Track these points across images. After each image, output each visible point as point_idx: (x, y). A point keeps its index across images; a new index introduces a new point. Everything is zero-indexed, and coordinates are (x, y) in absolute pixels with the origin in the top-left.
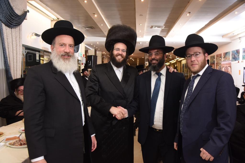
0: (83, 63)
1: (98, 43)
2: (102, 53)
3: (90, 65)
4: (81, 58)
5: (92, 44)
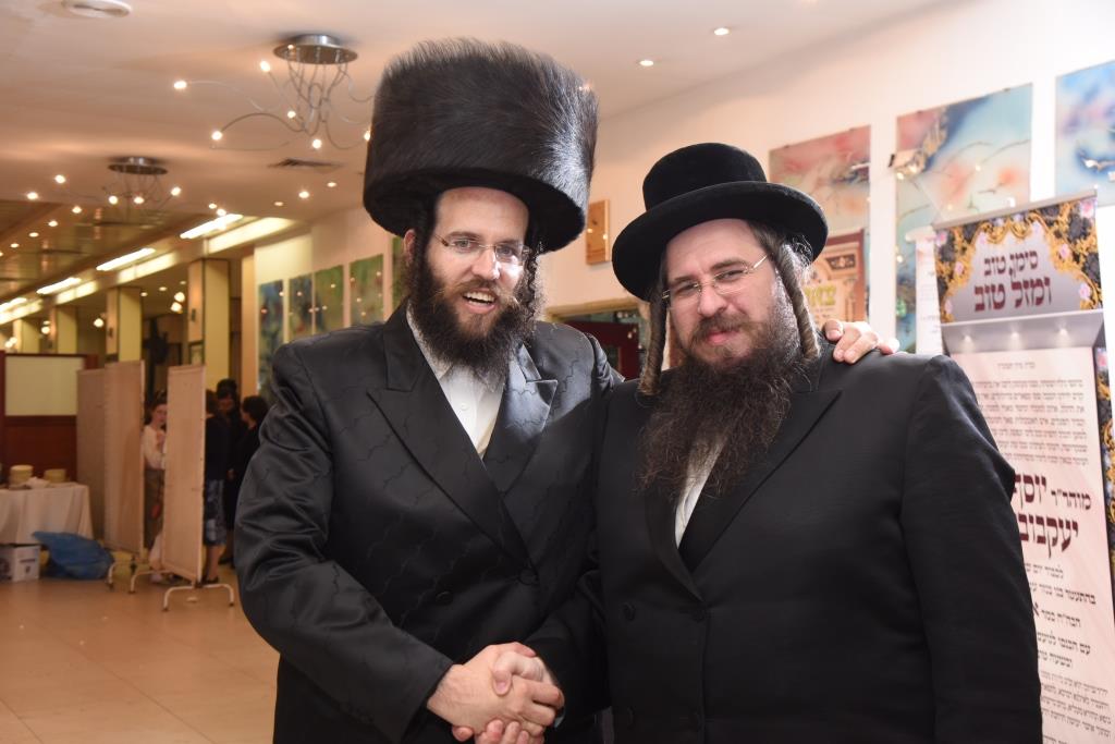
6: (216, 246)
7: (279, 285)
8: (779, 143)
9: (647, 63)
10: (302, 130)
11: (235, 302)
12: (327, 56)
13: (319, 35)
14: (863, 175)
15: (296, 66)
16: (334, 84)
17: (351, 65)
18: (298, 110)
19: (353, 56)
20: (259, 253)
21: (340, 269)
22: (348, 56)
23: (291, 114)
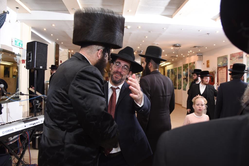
0: (24, 59)
1: (54, 25)
2: (69, 51)
3: (30, 61)
4: (20, 51)
5: (45, 29)
6: (162, 66)
7: (169, 70)
8: (231, 53)
9: (214, 45)
10: (175, 54)
11: (164, 72)
12: (178, 46)
13: (177, 44)
14: (242, 57)
15: (175, 48)
16: (179, 49)
17: (181, 47)
18: (175, 52)
19: (181, 46)
20: (167, 66)
21: (176, 68)
22: (180, 46)
23: (174, 52)
